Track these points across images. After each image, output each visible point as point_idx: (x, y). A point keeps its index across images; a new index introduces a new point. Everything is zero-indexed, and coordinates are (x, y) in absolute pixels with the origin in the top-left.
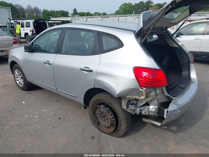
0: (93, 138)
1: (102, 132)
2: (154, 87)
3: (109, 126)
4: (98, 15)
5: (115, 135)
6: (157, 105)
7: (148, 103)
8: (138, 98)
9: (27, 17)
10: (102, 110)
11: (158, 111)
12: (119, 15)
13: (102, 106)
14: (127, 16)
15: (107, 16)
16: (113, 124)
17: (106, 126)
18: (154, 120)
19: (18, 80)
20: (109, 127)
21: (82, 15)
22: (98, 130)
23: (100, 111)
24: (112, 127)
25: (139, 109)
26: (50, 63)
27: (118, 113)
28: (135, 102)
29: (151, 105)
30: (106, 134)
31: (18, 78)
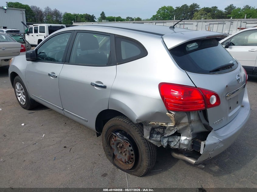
0: (105, 175)
1: (118, 167)
2: (187, 111)
3: (127, 160)
4: (131, 21)
5: (135, 174)
6: (191, 135)
7: (178, 132)
8: (165, 126)
9: (45, 21)
10: (119, 139)
11: (192, 144)
12: (156, 21)
13: (118, 134)
14: (165, 22)
15: (141, 21)
16: (132, 158)
17: (123, 160)
18: (187, 155)
19: (20, 96)
20: (127, 162)
21: (111, 19)
22: (112, 165)
23: (115, 140)
24: (130, 163)
25: (167, 140)
26: (55, 75)
27: (138, 145)
28: (161, 131)
29: (183, 136)
30: (123, 172)
31: (19, 93)
